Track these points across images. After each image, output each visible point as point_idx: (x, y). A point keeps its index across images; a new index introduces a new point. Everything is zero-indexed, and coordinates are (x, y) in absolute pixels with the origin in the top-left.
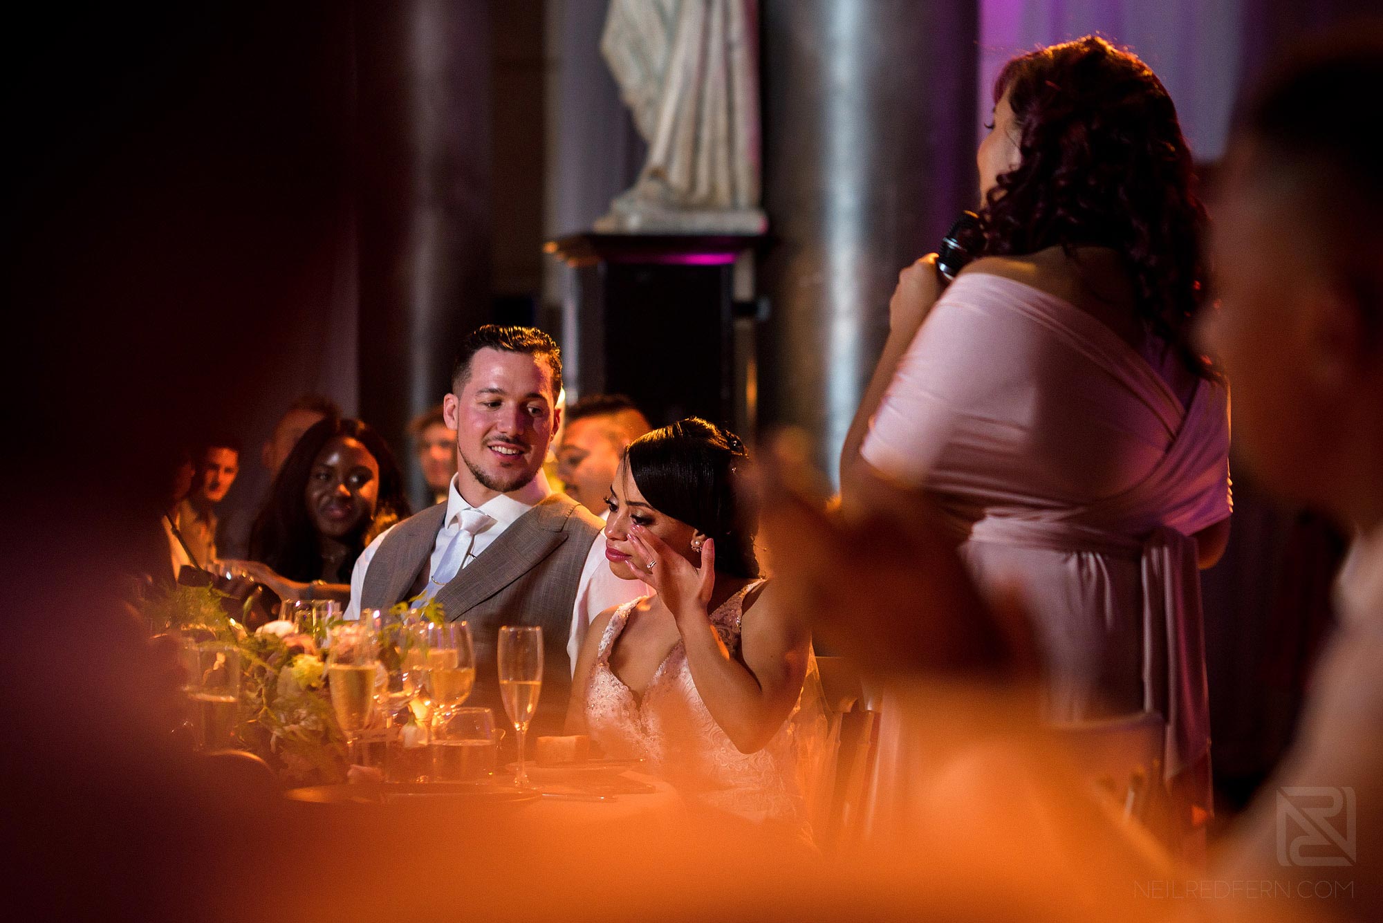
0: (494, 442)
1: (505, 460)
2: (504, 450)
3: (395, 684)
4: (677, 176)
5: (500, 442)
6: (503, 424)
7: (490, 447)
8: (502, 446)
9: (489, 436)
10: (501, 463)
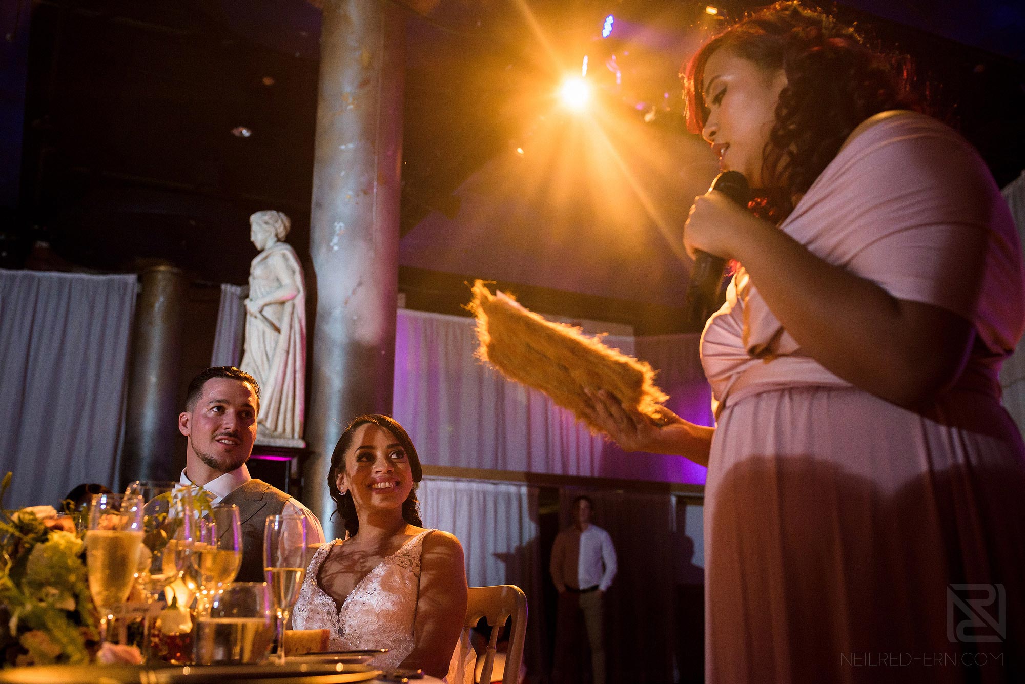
0: (220, 437)
1: (228, 448)
2: (226, 442)
3: (157, 568)
4: (269, 424)
5: (224, 437)
6: (227, 424)
7: (218, 441)
8: (225, 439)
9: (217, 433)
10: (226, 450)
